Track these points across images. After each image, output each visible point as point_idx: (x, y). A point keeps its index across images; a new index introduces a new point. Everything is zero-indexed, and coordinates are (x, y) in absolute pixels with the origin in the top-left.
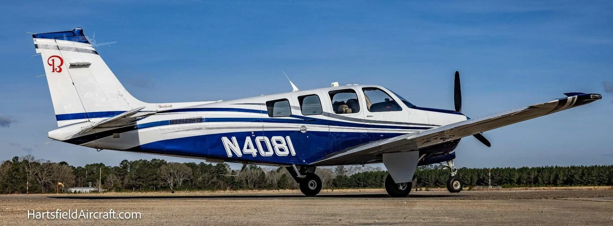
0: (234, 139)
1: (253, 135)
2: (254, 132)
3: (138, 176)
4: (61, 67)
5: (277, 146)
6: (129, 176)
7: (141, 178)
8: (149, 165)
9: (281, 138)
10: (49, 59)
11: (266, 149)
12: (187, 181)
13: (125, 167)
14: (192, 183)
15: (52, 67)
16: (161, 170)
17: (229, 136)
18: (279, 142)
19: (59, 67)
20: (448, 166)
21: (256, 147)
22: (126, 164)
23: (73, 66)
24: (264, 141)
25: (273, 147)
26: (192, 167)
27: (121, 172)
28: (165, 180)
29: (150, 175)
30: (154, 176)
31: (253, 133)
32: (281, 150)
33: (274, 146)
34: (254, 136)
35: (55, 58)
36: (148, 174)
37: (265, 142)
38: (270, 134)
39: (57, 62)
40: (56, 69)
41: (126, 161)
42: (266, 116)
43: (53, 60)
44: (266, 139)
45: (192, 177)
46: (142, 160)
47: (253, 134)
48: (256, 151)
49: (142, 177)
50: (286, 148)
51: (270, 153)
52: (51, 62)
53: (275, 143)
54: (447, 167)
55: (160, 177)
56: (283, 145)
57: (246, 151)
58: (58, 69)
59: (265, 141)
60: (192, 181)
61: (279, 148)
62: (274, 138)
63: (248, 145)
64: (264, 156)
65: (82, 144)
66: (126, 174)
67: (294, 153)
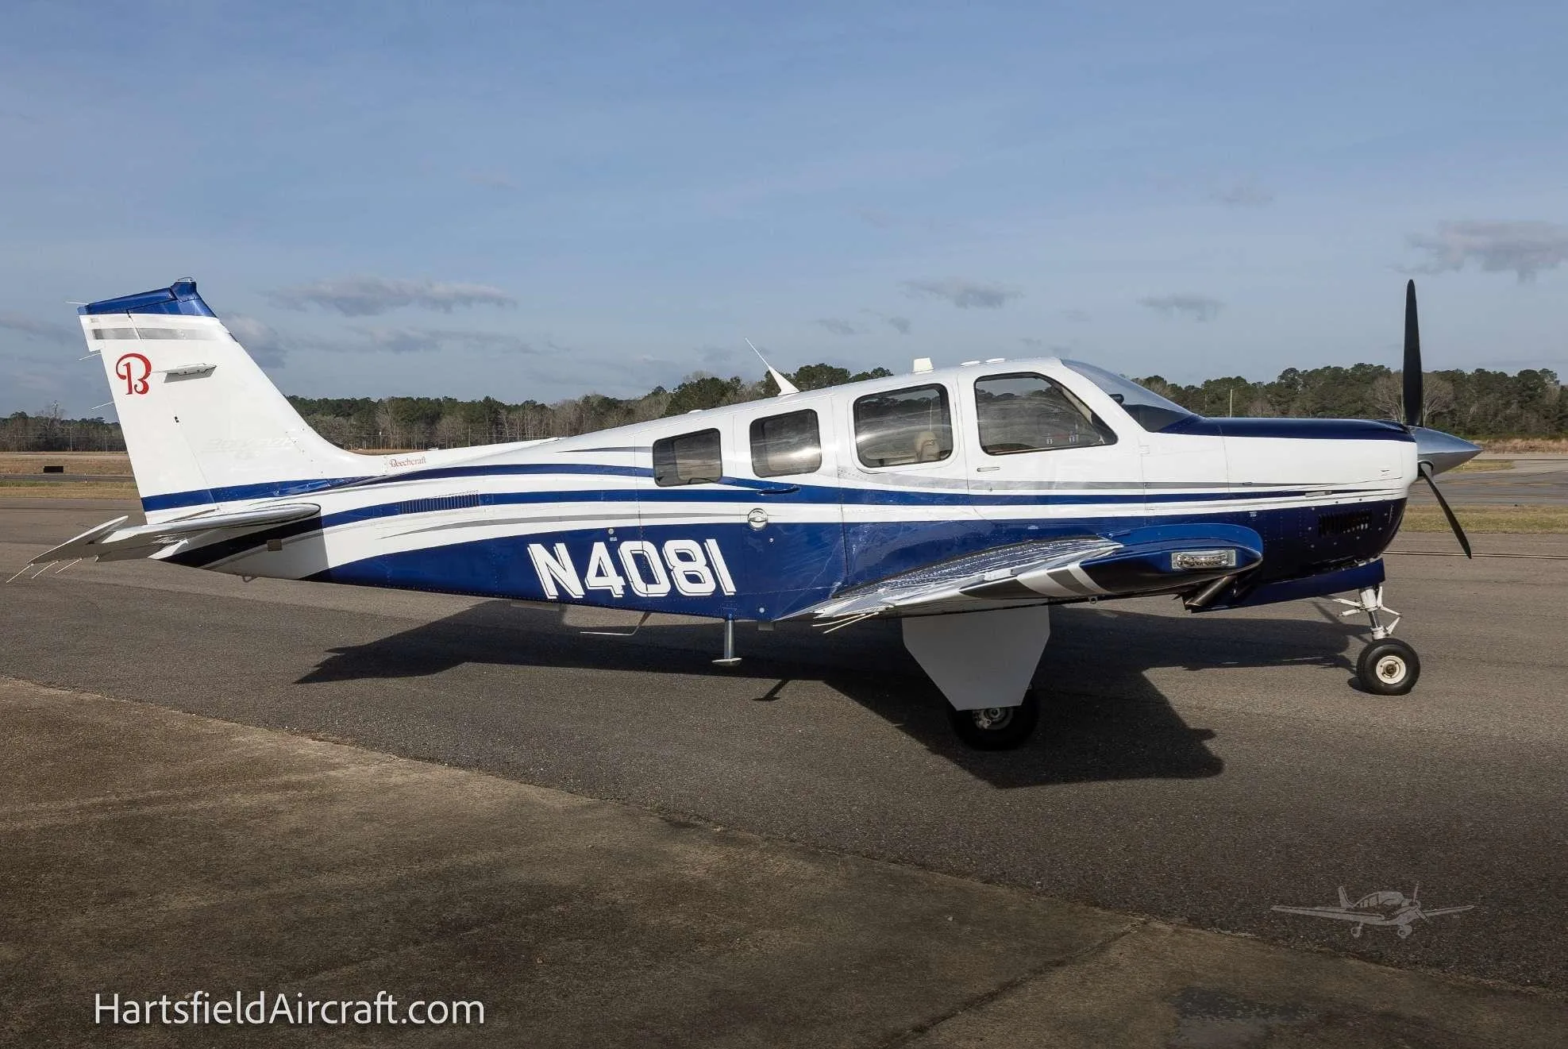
0: (561, 548)
1: (611, 539)
2: (616, 529)
3: (1319, 405)
4: (146, 380)
5: (680, 568)
6: (1298, 404)
7: (1328, 409)
8: (1347, 377)
9: (690, 545)
10: (118, 363)
11: (648, 577)
12: (1441, 414)
13: (1292, 384)
14: (1452, 419)
15: (126, 380)
16: (1374, 390)
17: (548, 541)
18: (684, 557)
19: (141, 380)
20: (1358, 604)
21: (620, 570)
22: (1293, 379)
23: (173, 376)
24: (643, 555)
25: (668, 571)
26: (1453, 381)
27: (1280, 396)
28: (1385, 413)
29: (1349, 402)
30: (1360, 405)
31: (611, 532)
32: (693, 579)
33: (671, 568)
34: (615, 539)
35: (132, 360)
36: (1344, 400)
37: (646, 558)
38: (659, 535)
39: (138, 369)
40: (136, 386)
41: (1293, 370)
42: (649, 484)
43: (128, 365)
44: (649, 548)
45: (1453, 406)
46: (1329, 367)
47: (613, 536)
48: (621, 581)
49: (1330, 406)
50: (706, 574)
51: (661, 589)
52: (123, 371)
53: (673, 560)
54: (1357, 608)
55: (1373, 407)
56: (699, 566)
57: (594, 582)
58: (140, 387)
59: (645, 553)
60: (1452, 413)
61: (686, 573)
62: (672, 547)
63: (599, 566)
64: (645, 596)
65: (207, 566)
66: (1293, 400)
67: (729, 588)
